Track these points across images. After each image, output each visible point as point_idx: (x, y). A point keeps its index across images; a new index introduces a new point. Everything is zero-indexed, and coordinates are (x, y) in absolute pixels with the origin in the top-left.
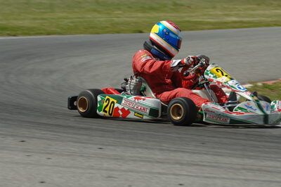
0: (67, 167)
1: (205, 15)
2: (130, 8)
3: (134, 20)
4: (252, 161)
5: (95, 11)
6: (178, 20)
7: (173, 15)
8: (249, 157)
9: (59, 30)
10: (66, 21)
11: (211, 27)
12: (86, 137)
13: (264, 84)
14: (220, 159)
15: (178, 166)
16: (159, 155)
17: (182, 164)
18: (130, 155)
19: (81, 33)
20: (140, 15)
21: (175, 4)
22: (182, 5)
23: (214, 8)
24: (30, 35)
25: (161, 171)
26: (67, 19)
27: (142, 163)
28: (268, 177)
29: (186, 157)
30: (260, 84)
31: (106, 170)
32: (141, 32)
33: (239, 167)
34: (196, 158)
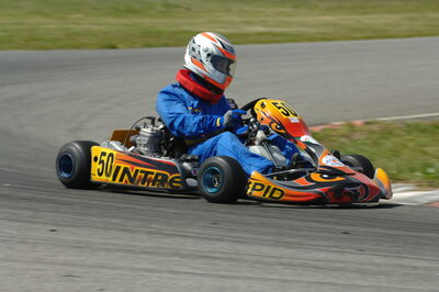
1: (213, 22)
2: (95, 9)
3: (103, 28)
5: (39, 13)
6: (174, 29)
7: (165, 21)
8: (288, 245)
12: (29, 213)
14: (241, 248)
15: (175, 258)
16: (145, 242)
17: (183, 256)
18: (100, 241)
19: (18, 48)
20: (112, 20)
21: (167, 5)
22: (178, 6)
23: (228, 11)
25: (151, 267)
27: (118, 254)
28: (318, 277)
29: (189, 245)
31: (61, 264)
32: (113, 47)
33: (273, 260)
34: (205, 246)
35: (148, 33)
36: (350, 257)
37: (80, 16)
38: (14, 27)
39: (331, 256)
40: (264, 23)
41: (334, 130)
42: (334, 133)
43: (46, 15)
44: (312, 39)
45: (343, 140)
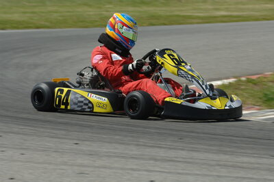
0: (39, 163)
1: (195, 9)
4: (227, 157)
5: (85, 4)
6: (168, 14)
7: (164, 9)
8: (225, 153)
9: (47, 24)
10: (55, 15)
11: (200, 21)
12: (63, 132)
13: (248, 78)
14: (195, 154)
15: (151, 162)
16: (134, 151)
17: (156, 160)
18: (105, 150)
19: (70, 27)
24: (18, 28)
25: (135, 167)
26: (56, 12)
27: (116, 159)
28: (242, 174)
29: (162, 153)
30: (243, 79)
31: (77, 166)
33: (214, 163)
34: (172, 154)
35: (153, 17)
36: (265, 161)
37: (111, 6)
38: (68, 14)
39: (253, 160)
40: (227, 10)
41: (265, 78)
42: (265, 80)
43: (90, 6)
44: (257, 19)
45: (271, 84)
